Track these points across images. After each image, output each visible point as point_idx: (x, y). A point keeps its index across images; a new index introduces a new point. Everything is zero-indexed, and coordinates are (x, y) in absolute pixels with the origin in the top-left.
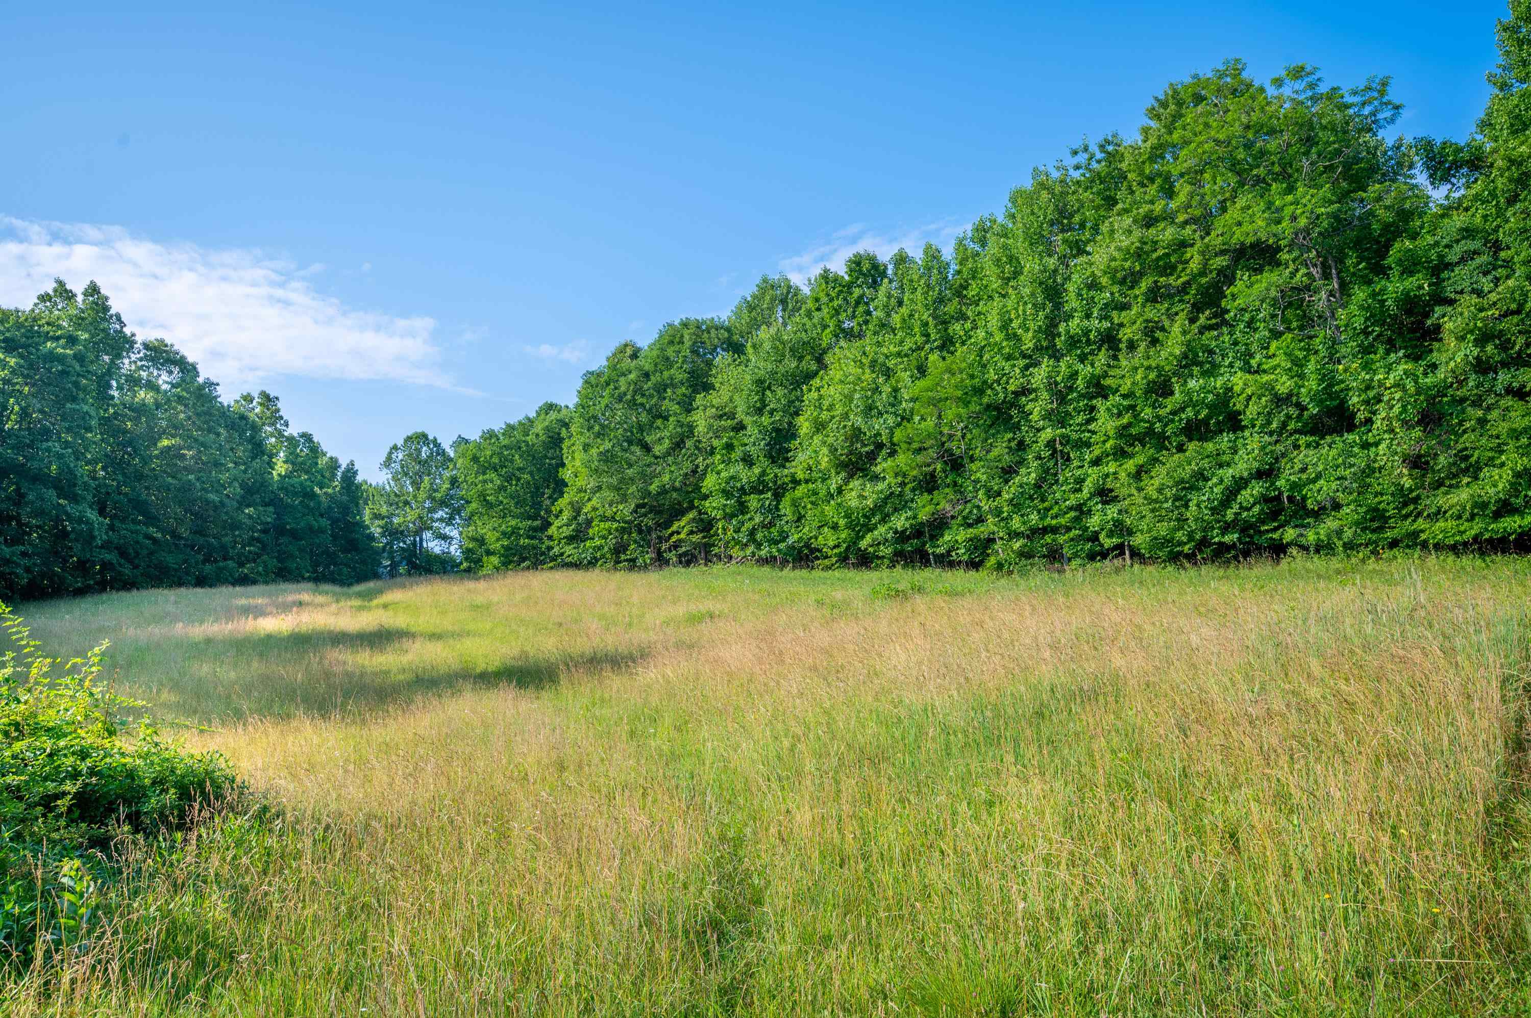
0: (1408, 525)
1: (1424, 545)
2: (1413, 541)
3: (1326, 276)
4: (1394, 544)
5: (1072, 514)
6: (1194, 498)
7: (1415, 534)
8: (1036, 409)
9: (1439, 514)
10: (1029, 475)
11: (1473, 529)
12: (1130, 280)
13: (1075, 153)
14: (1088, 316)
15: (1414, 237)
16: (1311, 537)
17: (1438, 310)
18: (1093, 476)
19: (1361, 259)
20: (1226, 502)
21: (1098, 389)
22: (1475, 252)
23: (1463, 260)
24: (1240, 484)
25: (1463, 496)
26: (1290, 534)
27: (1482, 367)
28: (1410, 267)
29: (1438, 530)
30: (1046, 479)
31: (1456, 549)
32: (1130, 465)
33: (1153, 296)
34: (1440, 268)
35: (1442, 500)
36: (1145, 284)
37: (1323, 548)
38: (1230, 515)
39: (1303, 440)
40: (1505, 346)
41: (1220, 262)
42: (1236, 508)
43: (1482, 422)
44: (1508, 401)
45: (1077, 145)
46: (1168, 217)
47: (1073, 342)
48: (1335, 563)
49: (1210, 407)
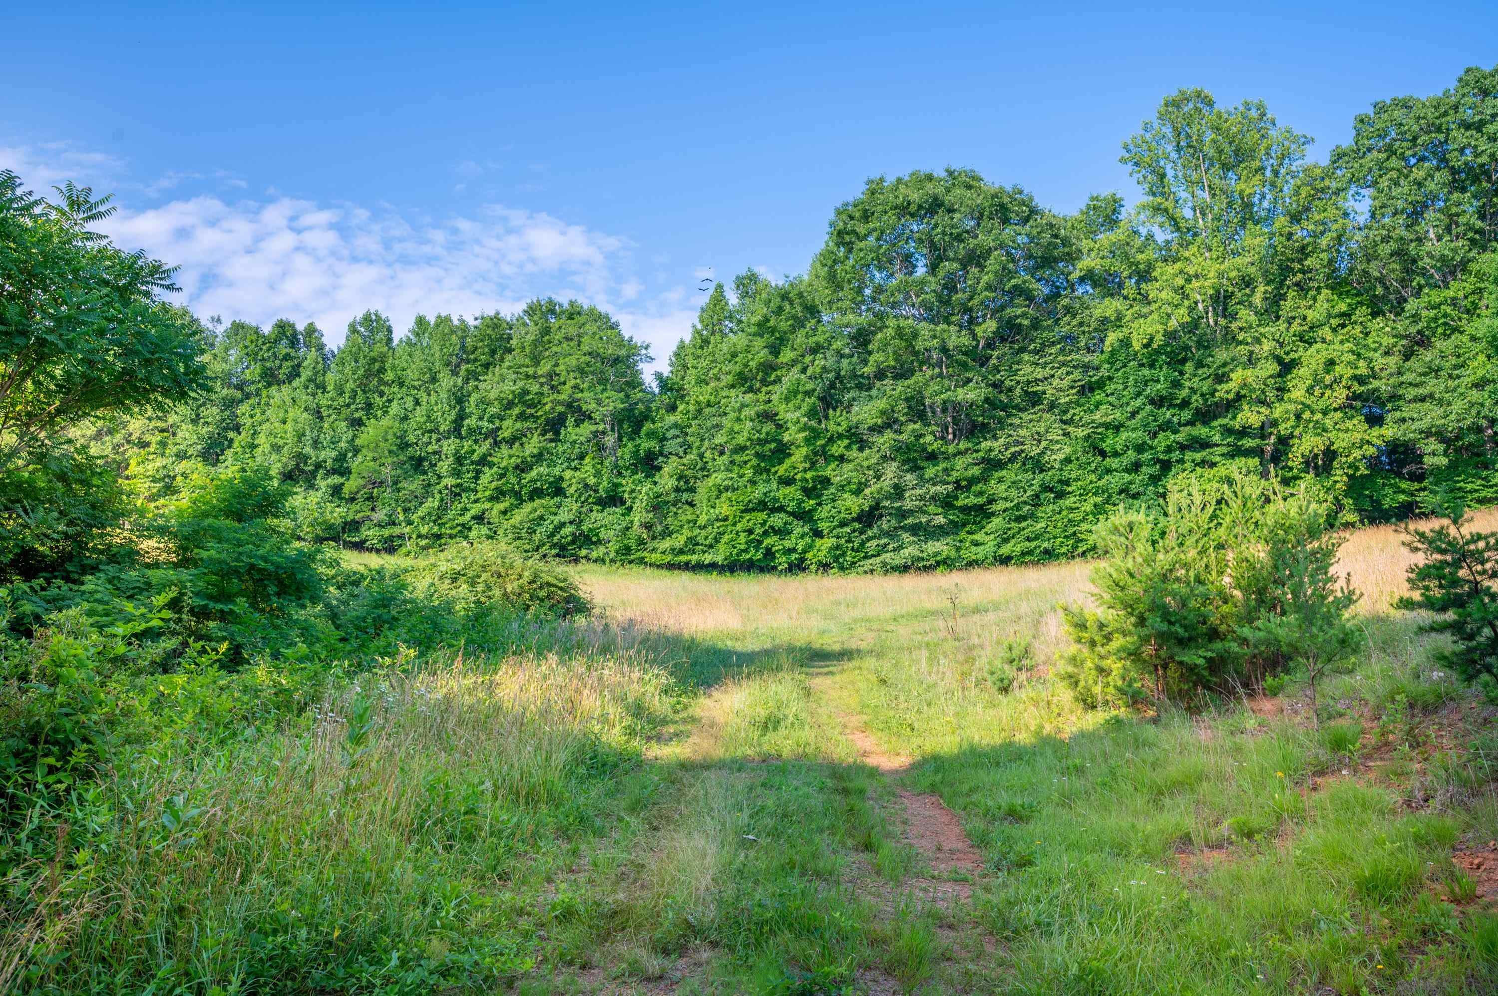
0: (640, 554)
1: (645, 563)
2: (642, 561)
3: (613, 430)
4: (630, 562)
5: (459, 528)
6: (539, 530)
7: (643, 558)
8: (444, 467)
9: (654, 550)
10: (432, 503)
11: (668, 558)
12: (510, 405)
13: (476, 319)
14: (481, 419)
15: (654, 422)
16: (594, 555)
17: (661, 459)
18: (475, 510)
19: (630, 426)
20: (552, 535)
21: (484, 461)
22: (678, 436)
23: (672, 438)
24: (562, 525)
25: (666, 544)
26: (584, 552)
27: (677, 490)
28: (651, 435)
29: (654, 557)
30: (443, 509)
31: (659, 567)
32: (502, 506)
33: (522, 417)
34: (663, 439)
35: (655, 544)
36: (516, 411)
37: (600, 561)
38: (555, 540)
39: (595, 507)
40: (687, 482)
41: (561, 409)
42: (558, 536)
43: (676, 513)
44: (686, 507)
45: (478, 315)
46: (535, 377)
47: (471, 431)
48: (604, 568)
49: (550, 483)
